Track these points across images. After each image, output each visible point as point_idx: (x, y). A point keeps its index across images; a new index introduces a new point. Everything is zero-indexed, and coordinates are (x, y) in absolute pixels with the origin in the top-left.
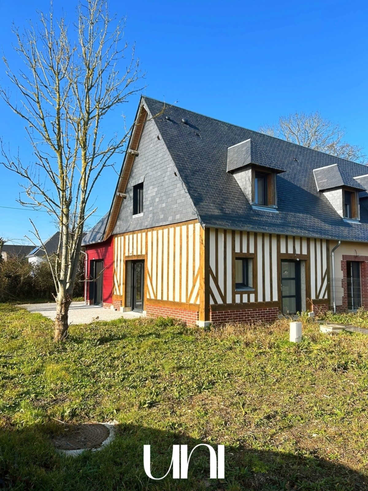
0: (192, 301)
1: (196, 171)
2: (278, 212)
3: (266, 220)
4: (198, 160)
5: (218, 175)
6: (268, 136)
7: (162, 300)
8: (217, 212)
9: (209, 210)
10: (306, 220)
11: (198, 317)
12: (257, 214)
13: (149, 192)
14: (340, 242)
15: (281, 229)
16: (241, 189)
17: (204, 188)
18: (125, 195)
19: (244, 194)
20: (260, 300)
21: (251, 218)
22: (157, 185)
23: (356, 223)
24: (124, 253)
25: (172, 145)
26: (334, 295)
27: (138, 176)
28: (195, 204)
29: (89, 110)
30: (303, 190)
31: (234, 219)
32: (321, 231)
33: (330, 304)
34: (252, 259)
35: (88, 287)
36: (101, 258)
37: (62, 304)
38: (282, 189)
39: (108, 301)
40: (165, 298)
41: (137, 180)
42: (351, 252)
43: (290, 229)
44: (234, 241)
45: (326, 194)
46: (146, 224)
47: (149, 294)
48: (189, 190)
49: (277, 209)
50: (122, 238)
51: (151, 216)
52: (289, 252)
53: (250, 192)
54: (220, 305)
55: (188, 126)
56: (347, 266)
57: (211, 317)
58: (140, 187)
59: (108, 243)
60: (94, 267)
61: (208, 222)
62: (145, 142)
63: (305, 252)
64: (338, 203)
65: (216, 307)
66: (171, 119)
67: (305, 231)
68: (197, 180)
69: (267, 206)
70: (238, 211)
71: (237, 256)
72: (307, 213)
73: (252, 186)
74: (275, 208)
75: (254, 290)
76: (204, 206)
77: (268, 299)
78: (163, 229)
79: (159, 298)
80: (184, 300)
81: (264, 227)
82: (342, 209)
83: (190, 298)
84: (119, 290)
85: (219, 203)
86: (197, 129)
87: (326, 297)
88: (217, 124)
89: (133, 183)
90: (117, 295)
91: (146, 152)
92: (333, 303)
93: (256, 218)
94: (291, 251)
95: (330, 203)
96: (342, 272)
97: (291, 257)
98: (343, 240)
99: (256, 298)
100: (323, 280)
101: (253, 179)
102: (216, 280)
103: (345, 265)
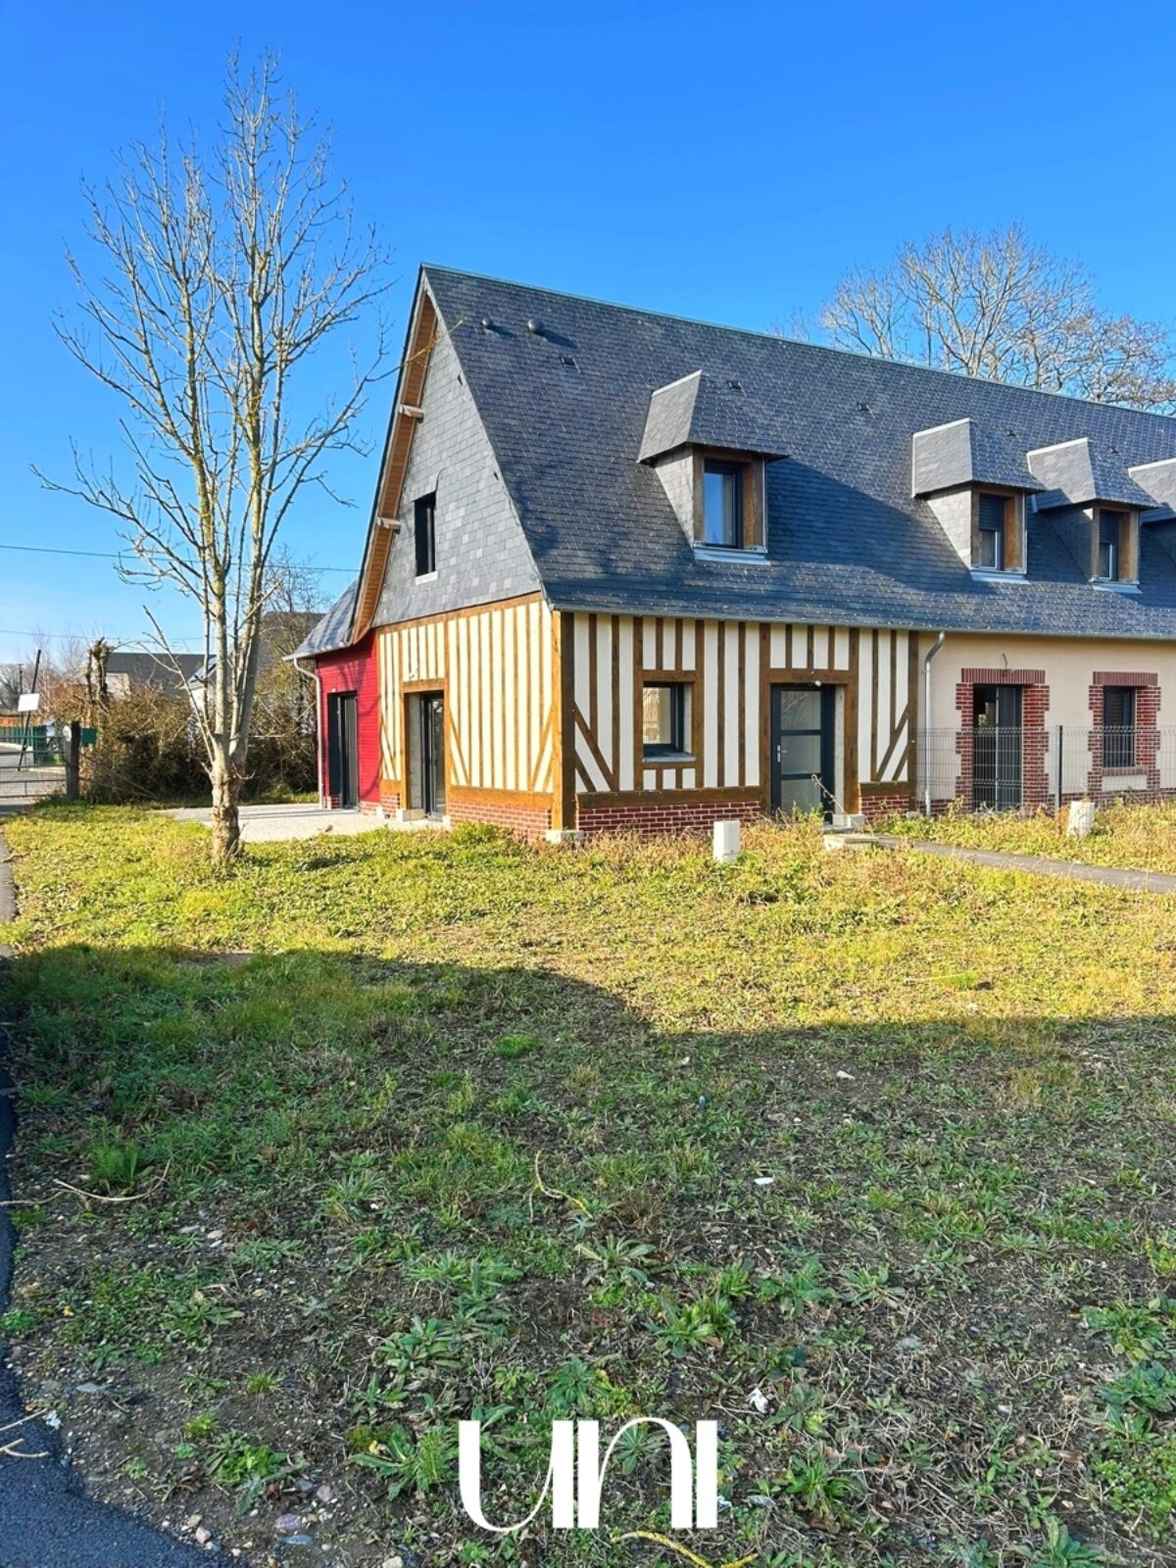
0: (538, 788)
1: (551, 467)
2: (768, 563)
3: (729, 585)
4: (560, 435)
5: (612, 472)
6: (789, 344)
7: (481, 789)
8: (591, 572)
9: (571, 567)
10: (851, 580)
11: (550, 823)
12: (705, 571)
13: (448, 517)
14: (942, 636)
15: (769, 608)
16: (670, 506)
17: (564, 511)
18: (397, 523)
19: (676, 520)
20: (711, 782)
21: (686, 582)
22: (465, 501)
23: (1012, 582)
24: (401, 676)
25: (490, 400)
26: (926, 771)
27: (423, 475)
28: (536, 555)
29: (262, 352)
30: (864, 496)
31: (637, 587)
32: (888, 608)
33: (914, 794)
34: (691, 683)
35: (327, 765)
36: (351, 689)
37: (223, 784)
38: (797, 500)
39: (371, 796)
40: (487, 784)
41: (421, 484)
42: (990, 661)
43: (793, 607)
44: (641, 642)
45: (934, 504)
46: (445, 601)
47: (455, 777)
48: (523, 519)
49: (768, 557)
50: (395, 634)
51: (453, 579)
52: (794, 666)
53: (690, 516)
54: (603, 795)
55: (544, 339)
56: (974, 699)
57: (577, 821)
58: (427, 503)
59: (364, 647)
60: (339, 712)
61: (562, 597)
62: (437, 386)
63: (842, 663)
64: (961, 530)
65: (592, 800)
66: (496, 324)
67: (837, 611)
68: (548, 490)
69: (742, 548)
70: (652, 566)
71: (649, 679)
72: (857, 563)
73: (694, 498)
74: (760, 554)
75: (692, 759)
76: (560, 559)
77: (731, 780)
78: (479, 614)
79: (476, 783)
80: (523, 786)
81: (718, 605)
82: (969, 544)
83: (535, 779)
84: (393, 769)
85: (601, 548)
86: (571, 345)
87: (903, 777)
88: (633, 322)
89: (413, 492)
90: (389, 781)
91: (439, 412)
92: (924, 793)
93: (700, 583)
94: (799, 662)
95: (942, 529)
96: (959, 712)
97: (801, 678)
98: (951, 629)
99: (700, 780)
100: (895, 734)
101: (698, 482)
102: (591, 737)
103: (969, 694)
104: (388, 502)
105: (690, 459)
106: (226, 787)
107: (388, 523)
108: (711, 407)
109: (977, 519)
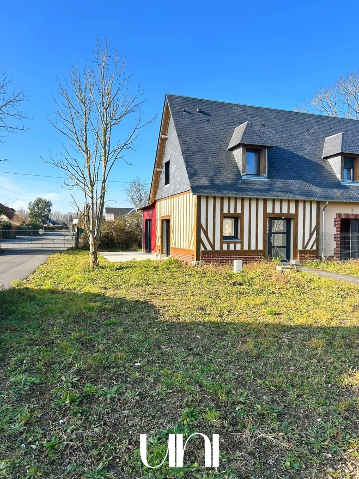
1: (198, 152)
2: (267, 180)
3: (253, 187)
4: (203, 142)
5: (218, 153)
6: (284, 111)
7: (178, 248)
8: (207, 183)
9: (201, 182)
10: (296, 185)
11: (193, 259)
12: (244, 182)
13: (172, 168)
14: (327, 203)
15: (265, 194)
16: (236, 163)
17: (201, 165)
18: (161, 170)
19: (237, 167)
20: (246, 248)
21: (238, 186)
22: (176, 163)
23: (356, 185)
24: (161, 215)
26: (322, 247)
27: (167, 155)
28: (190, 178)
30: (305, 158)
31: (221, 188)
32: (309, 194)
33: (318, 254)
34: (240, 217)
35: (145, 240)
36: (150, 218)
38: (280, 160)
39: (154, 250)
40: (179, 247)
41: (166, 158)
42: (347, 211)
43: (274, 193)
44: (223, 204)
45: (330, 160)
46: (171, 193)
47: (172, 245)
48: (187, 168)
49: (267, 178)
50: (160, 202)
51: (173, 186)
53: (241, 166)
54: (209, 251)
55: (202, 114)
56: (341, 223)
57: (201, 259)
58: (168, 164)
59: (152, 207)
61: (196, 191)
62: (171, 129)
63: (292, 211)
64: (338, 168)
67: (290, 195)
68: (196, 159)
69: (259, 175)
70: (227, 181)
71: (225, 216)
72: (299, 179)
73: (243, 160)
74: (265, 177)
75: (240, 241)
76: (197, 180)
77: (253, 248)
78: (178, 196)
79: (177, 247)
80: (187, 248)
81: (248, 193)
82: (340, 172)
83: (190, 246)
85: (211, 176)
87: (314, 248)
88: (232, 107)
89: (165, 161)
90: (158, 245)
91: (171, 137)
92: (322, 254)
93: (243, 186)
94: (277, 211)
95: (332, 168)
96: (336, 228)
97: (278, 216)
98: (330, 200)
99: (242, 247)
100: (311, 234)
101: (244, 155)
102: (206, 233)
103: (339, 222)
104: (158, 164)
105: (242, 148)
106: (93, 246)
107: (158, 170)
108: (249, 132)
109: (343, 165)
